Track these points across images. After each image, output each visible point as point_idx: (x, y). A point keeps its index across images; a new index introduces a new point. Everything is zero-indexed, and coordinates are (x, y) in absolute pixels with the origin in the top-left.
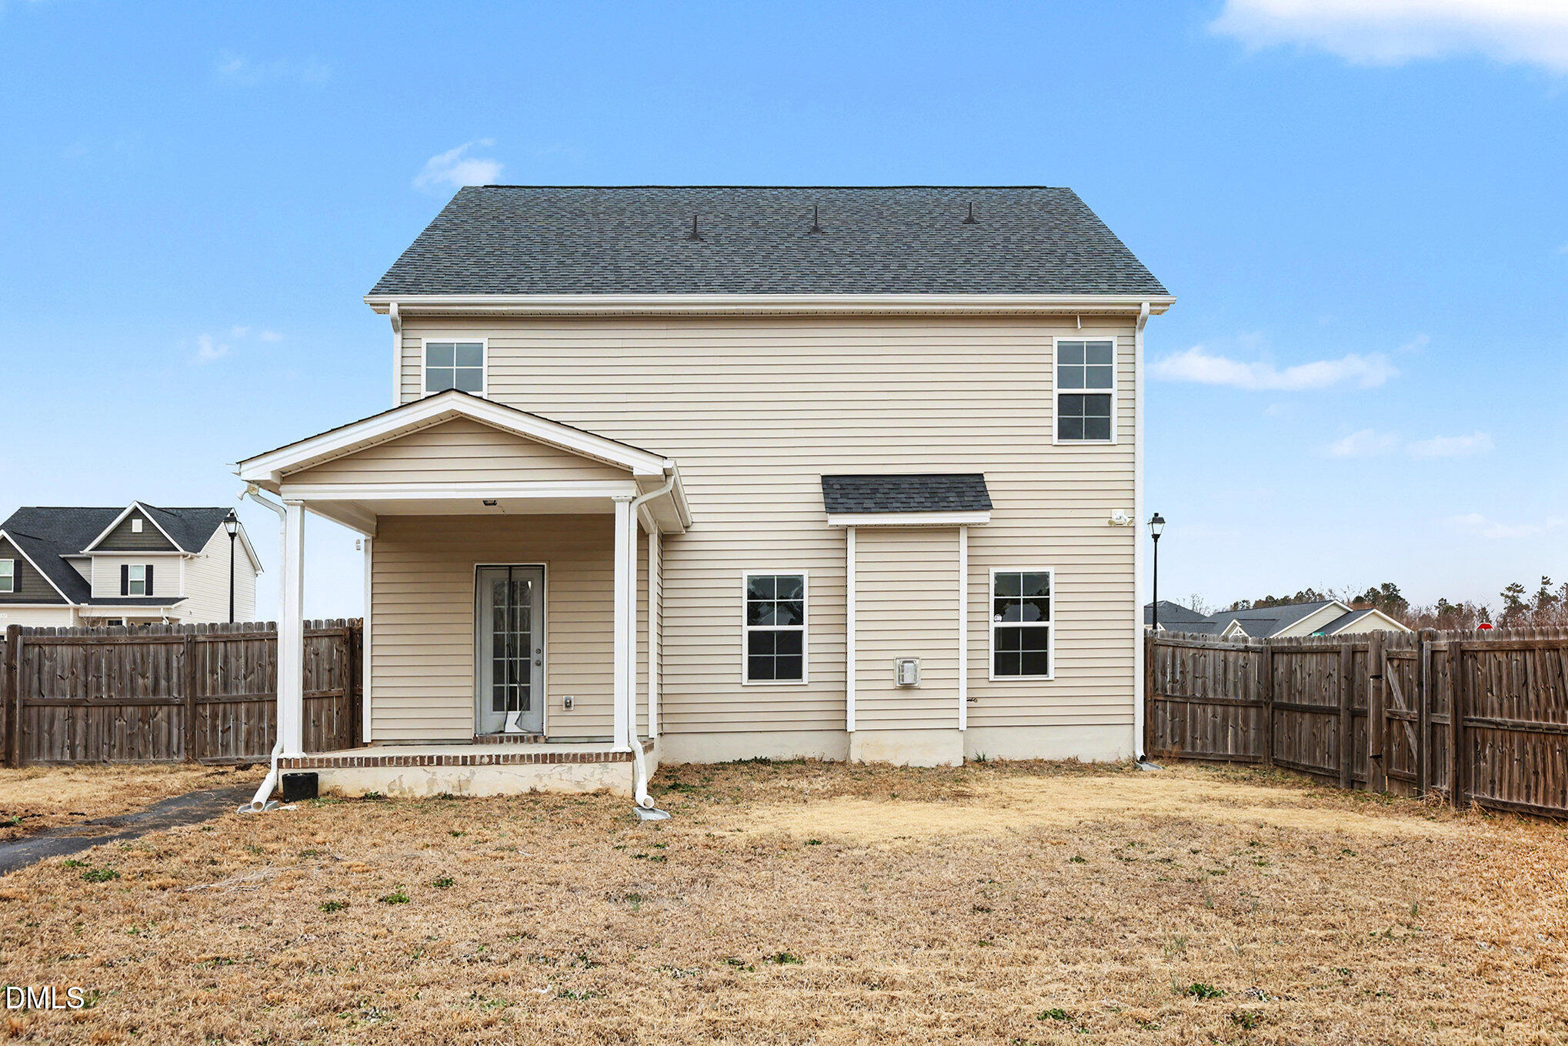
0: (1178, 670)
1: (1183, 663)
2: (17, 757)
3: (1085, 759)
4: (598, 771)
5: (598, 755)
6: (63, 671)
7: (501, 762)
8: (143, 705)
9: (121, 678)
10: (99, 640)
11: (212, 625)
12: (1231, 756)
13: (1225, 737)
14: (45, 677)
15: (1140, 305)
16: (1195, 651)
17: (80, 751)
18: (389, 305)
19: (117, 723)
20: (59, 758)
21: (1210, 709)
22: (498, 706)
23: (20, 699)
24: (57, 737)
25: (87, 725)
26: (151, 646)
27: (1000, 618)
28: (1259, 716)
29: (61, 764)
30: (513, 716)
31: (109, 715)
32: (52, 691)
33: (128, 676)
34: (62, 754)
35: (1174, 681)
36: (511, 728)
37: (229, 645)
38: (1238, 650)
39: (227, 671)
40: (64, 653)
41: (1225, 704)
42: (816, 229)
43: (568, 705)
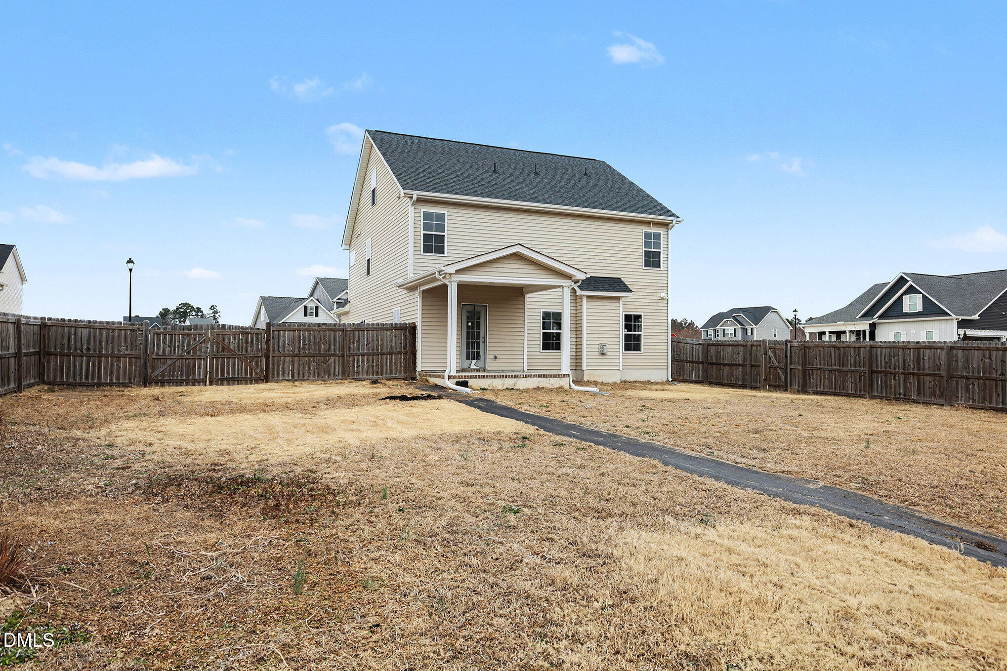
2: (271, 378)
3: (652, 381)
4: (558, 381)
6: (289, 342)
8: (325, 356)
9: (314, 345)
12: (695, 380)
13: (693, 373)
14: (281, 344)
15: (669, 221)
17: (296, 375)
18: (413, 195)
20: (287, 378)
21: (688, 364)
22: (468, 358)
23: (271, 354)
24: (286, 369)
25: (299, 365)
27: (626, 330)
28: (703, 368)
29: (288, 380)
30: (474, 362)
31: (309, 360)
32: (284, 350)
33: (317, 345)
36: (473, 366)
37: (360, 332)
39: (359, 343)
40: (290, 335)
42: (536, 173)
43: (496, 358)
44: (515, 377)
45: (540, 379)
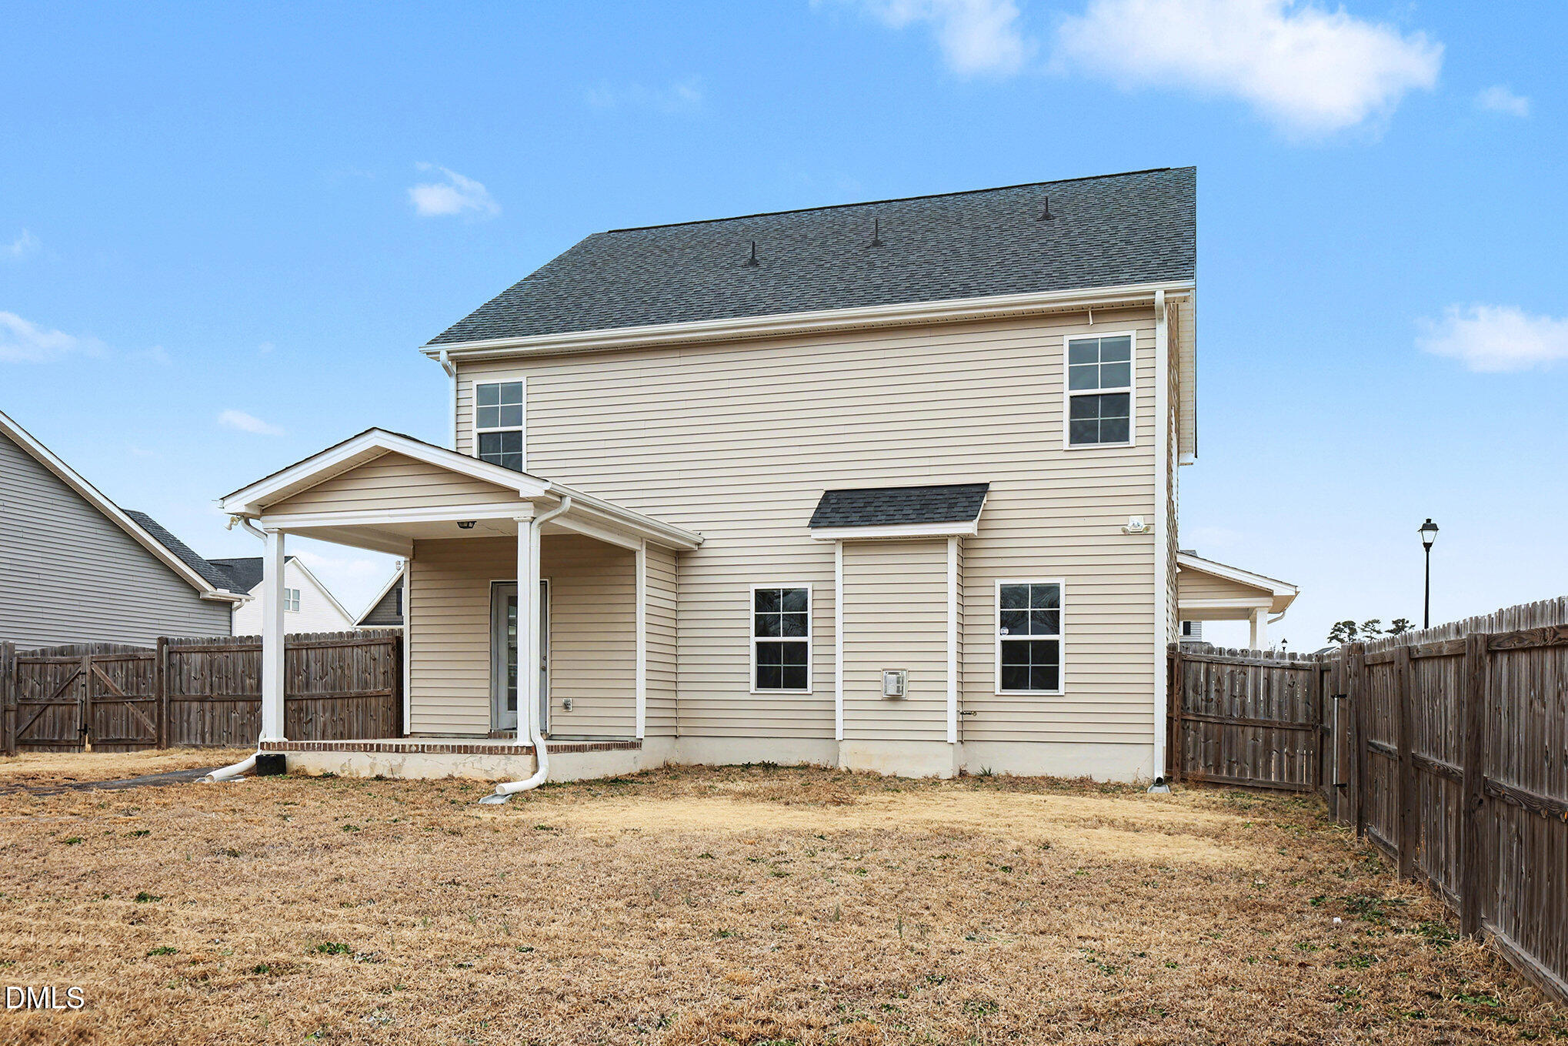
0: (1213, 688)
1: (1219, 681)
2: (165, 741)
3: (1100, 779)
4: (503, 762)
5: (503, 748)
6: (196, 673)
7: (426, 751)
9: (235, 679)
10: (218, 648)
11: (298, 635)
12: (1274, 783)
13: (1268, 762)
14: (184, 677)
15: (1154, 293)
16: (1233, 668)
18: (439, 353)
19: (233, 715)
21: (1250, 731)
22: (512, 706)
23: (166, 695)
24: (193, 725)
25: (213, 717)
26: (255, 653)
27: (1006, 631)
28: (1307, 739)
29: (195, 746)
31: (228, 708)
32: (189, 690)
33: (240, 676)
34: (196, 740)
35: (1208, 700)
37: (309, 651)
38: (1283, 668)
39: (309, 673)
40: (196, 658)
41: (1268, 727)
42: (876, 243)
43: (567, 707)
44: (397, 751)
45: (456, 757)
